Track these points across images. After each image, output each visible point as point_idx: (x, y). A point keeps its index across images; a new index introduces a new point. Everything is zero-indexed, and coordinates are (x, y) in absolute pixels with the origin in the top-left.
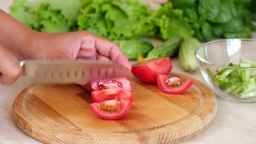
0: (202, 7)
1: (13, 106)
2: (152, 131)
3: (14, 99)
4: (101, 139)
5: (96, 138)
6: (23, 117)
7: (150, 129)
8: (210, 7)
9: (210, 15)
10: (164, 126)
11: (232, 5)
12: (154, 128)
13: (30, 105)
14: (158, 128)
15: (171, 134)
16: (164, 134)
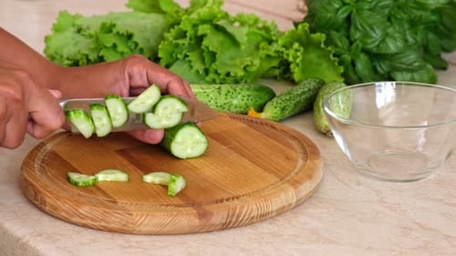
0: (357, 29)
1: (22, 168)
2: (220, 205)
3: (24, 158)
4: (142, 215)
5: (135, 213)
6: (34, 183)
7: (217, 202)
8: (368, 29)
9: (369, 41)
10: (238, 198)
11: (406, 26)
12: (222, 201)
13: (46, 167)
14: (228, 200)
15: (246, 208)
16: (236, 208)
